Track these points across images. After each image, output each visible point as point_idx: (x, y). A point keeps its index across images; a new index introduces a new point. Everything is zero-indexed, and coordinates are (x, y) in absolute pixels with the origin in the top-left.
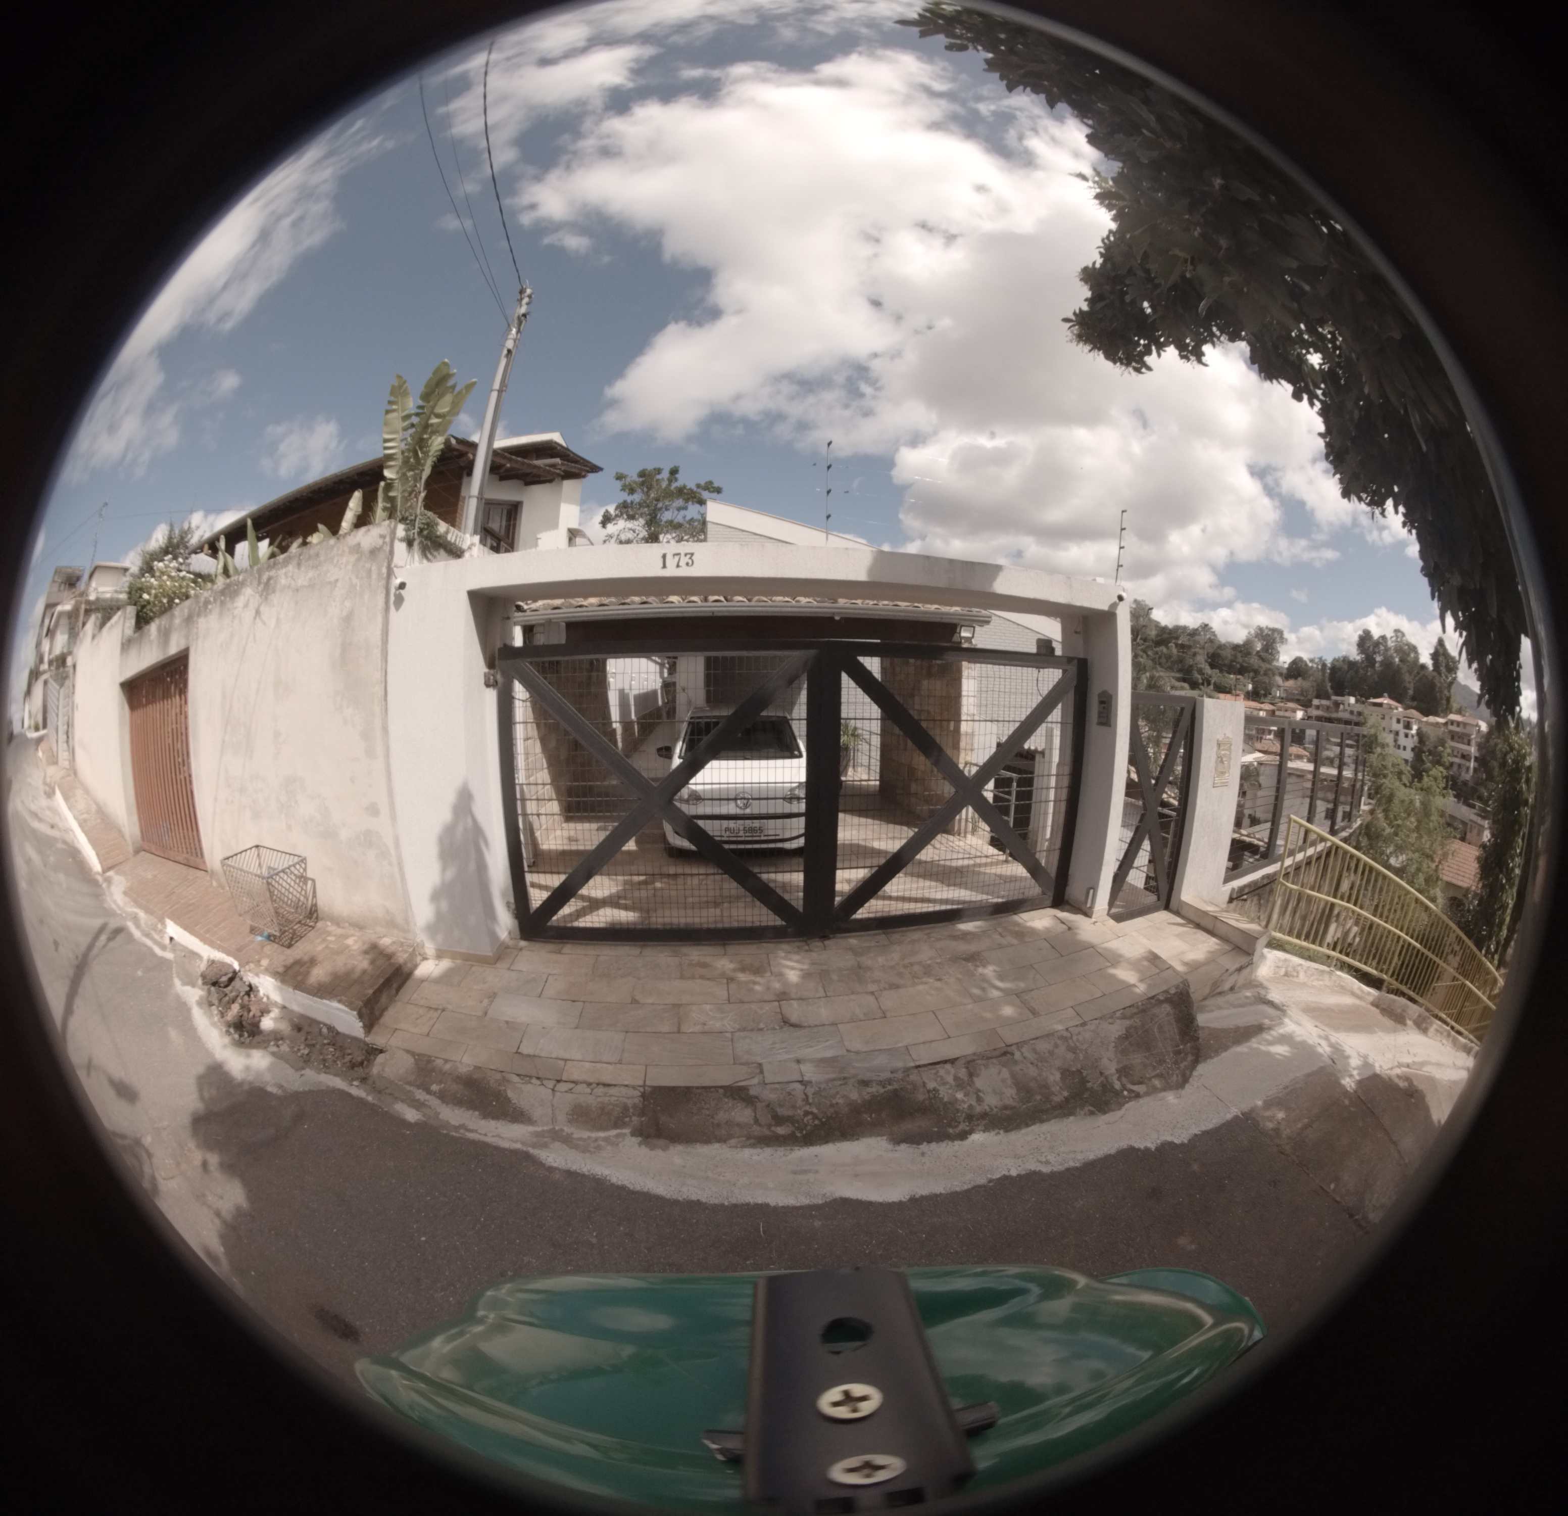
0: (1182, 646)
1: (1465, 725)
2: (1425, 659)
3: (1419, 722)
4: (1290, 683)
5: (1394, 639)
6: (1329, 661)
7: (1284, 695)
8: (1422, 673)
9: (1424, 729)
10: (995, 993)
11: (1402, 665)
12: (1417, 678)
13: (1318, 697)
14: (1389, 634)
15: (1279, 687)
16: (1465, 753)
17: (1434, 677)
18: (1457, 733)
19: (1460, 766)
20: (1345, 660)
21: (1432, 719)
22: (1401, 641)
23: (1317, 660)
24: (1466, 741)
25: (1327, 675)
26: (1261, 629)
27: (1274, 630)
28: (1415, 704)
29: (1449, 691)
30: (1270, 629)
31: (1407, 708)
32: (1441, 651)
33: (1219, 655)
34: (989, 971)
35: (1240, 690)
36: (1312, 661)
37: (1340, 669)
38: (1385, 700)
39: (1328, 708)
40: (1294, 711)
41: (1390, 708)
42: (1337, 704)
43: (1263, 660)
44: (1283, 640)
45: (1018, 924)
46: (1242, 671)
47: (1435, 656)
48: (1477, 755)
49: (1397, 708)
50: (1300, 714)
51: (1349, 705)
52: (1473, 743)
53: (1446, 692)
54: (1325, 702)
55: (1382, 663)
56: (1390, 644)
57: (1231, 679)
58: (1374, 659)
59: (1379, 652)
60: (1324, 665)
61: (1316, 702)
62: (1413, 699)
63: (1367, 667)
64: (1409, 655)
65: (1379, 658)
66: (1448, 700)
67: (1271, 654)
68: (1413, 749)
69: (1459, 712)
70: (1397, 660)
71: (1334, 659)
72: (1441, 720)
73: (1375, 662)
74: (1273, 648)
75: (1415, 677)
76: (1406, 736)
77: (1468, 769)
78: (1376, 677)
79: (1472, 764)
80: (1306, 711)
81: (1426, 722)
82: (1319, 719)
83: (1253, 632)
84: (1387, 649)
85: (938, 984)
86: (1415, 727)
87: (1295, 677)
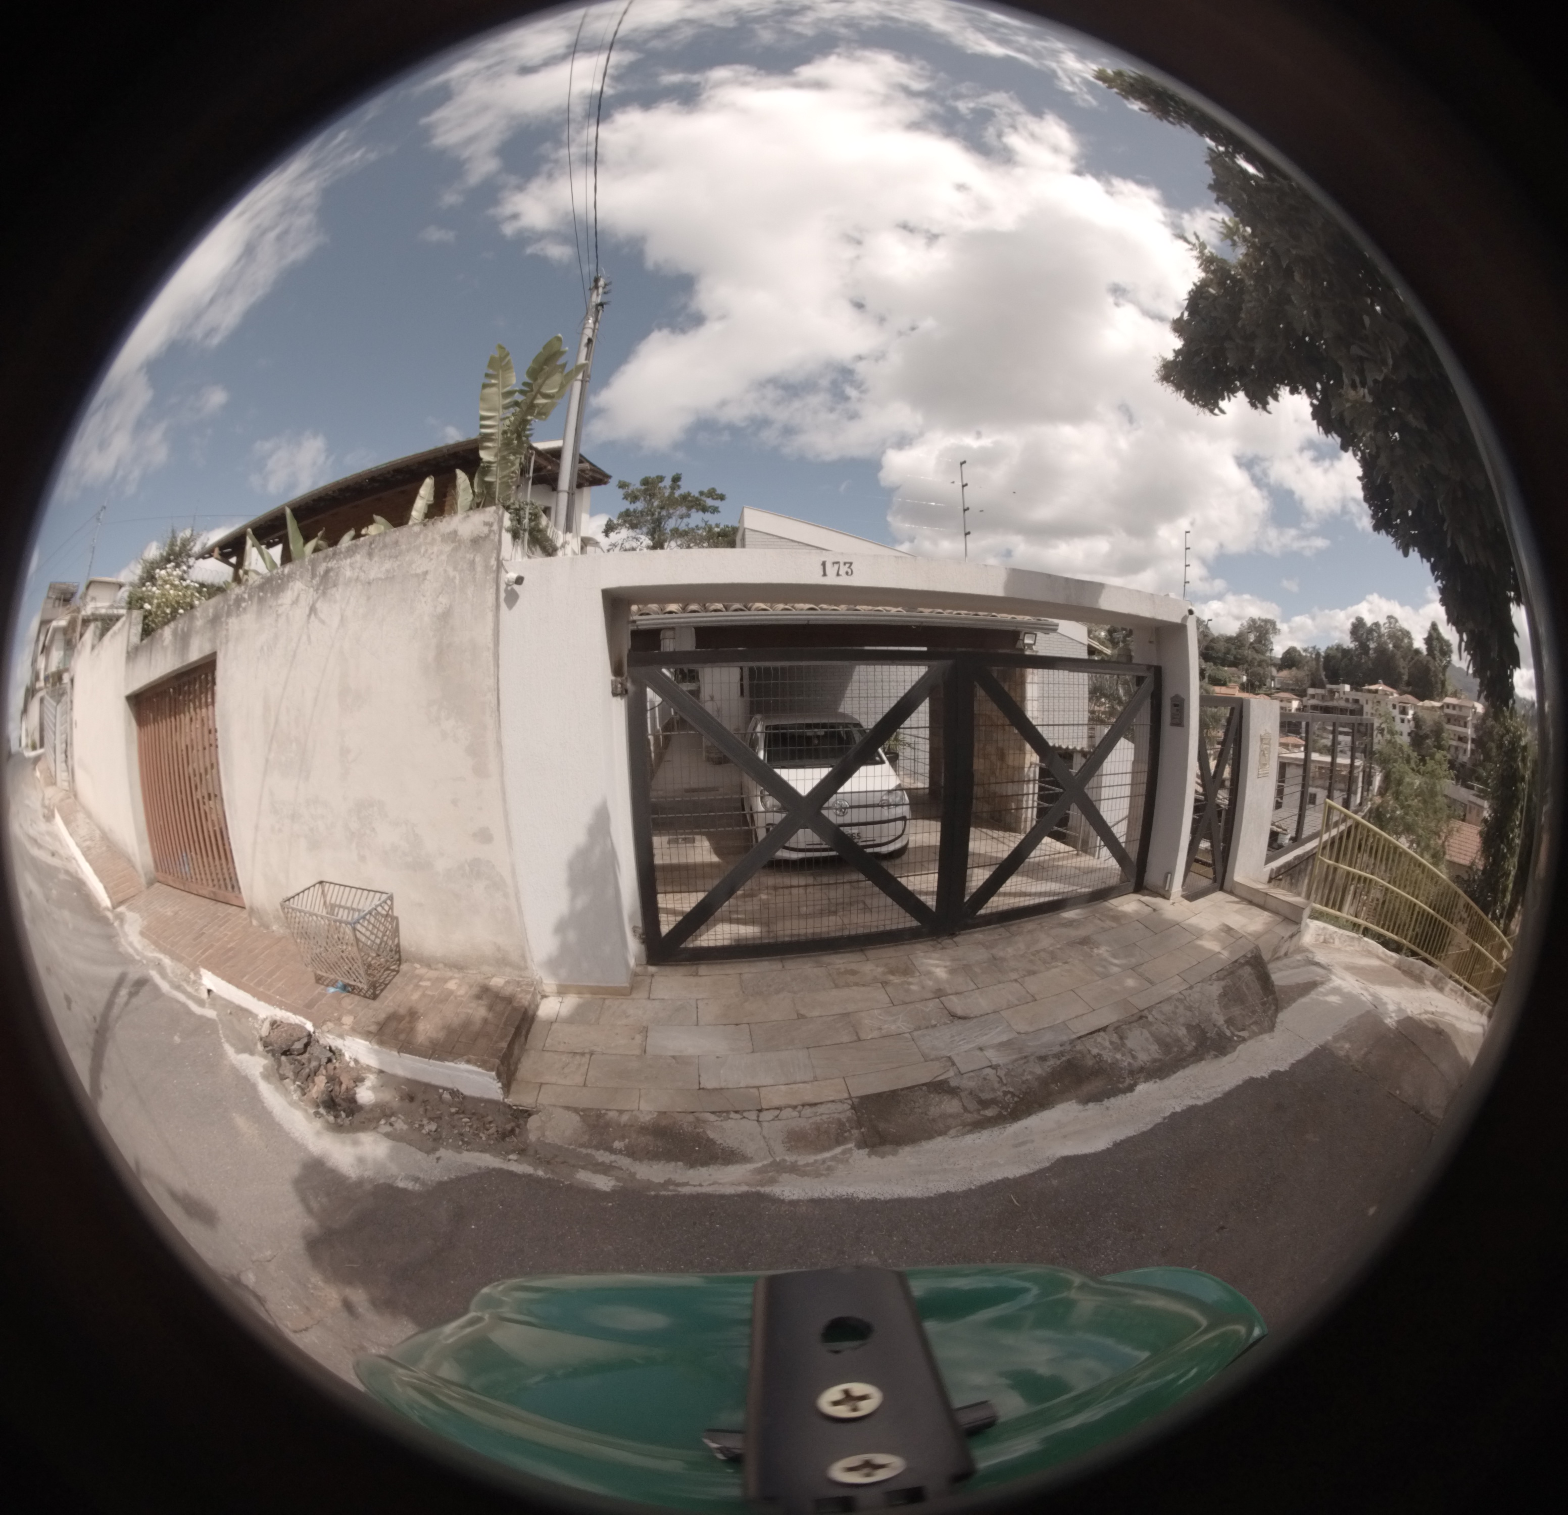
1: (1461, 707)
2: (1419, 643)
3: (1415, 707)
4: (1285, 673)
5: (1387, 625)
6: (1322, 650)
7: (1278, 686)
8: (1416, 658)
9: (1420, 714)
10: (1115, 970)
11: (1395, 651)
12: (1411, 664)
13: (1313, 686)
14: (1382, 621)
15: (1273, 679)
16: (1462, 736)
17: (1428, 661)
18: (1453, 716)
19: (1457, 748)
20: (1339, 648)
21: (1427, 703)
22: (1395, 627)
23: (1310, 650)
24: (1462, 723)
25: (1321, 664)
26: (1253, 621)
27: (1266, 621)
28: (1410, 688)
29: (1444, 675)
30: (1263, 621)
31: (1402, 693)
32: (1435, 635)
33: (1212, 648)
34: (1103, 951)
35: (1235, 682)
36: (1305, 650)
37: (1334, 657)
38: (1380, 687)
39: (1323, 697)
40: (1289, 701)
41: (1386, 694)
42: (1332, 692)
43: (1257, 651)
44: (1276, 631)
45: (1111, 910)
46: (1235, 663)
47: (1429, 641)
48: (1474, 736)
49: (1392, 694)
50: (1295, 704)
51: (1344, 692)
52: (1470, 724)
53: (1441, 676)
54: (1320, 691)
55: (1375, 649)
56: (1384, 630)
57: (1225, 672)
58: (1368, 646)
59: (1372, 639)
60: (1318, 654)
61: (1311, 691)
62: (1408, 684)
63: (1361, 654)
64: (1402, 640)
65: (1372, 645)
66: (1443, 683)
67: (1264, 645)
68: (1409, 734)
69: (1455, 695)
70: (1391, 646)
71: (1328, 648)
72: (1437, 704)
73: (1369, 649)
74: (1266, 639)
75: (1410, 662)
76: (1403, 721)
77: (1465, 751)
78: (1370, 665)
79: (1469, 746)
80: (1301, 701)
81: (1423, 707)
82: (1315, 708)
83: (1245, 624)
84: (1380, 636)
85: (1067, 967)
86: (1411, 712)
87: (1290, 667)
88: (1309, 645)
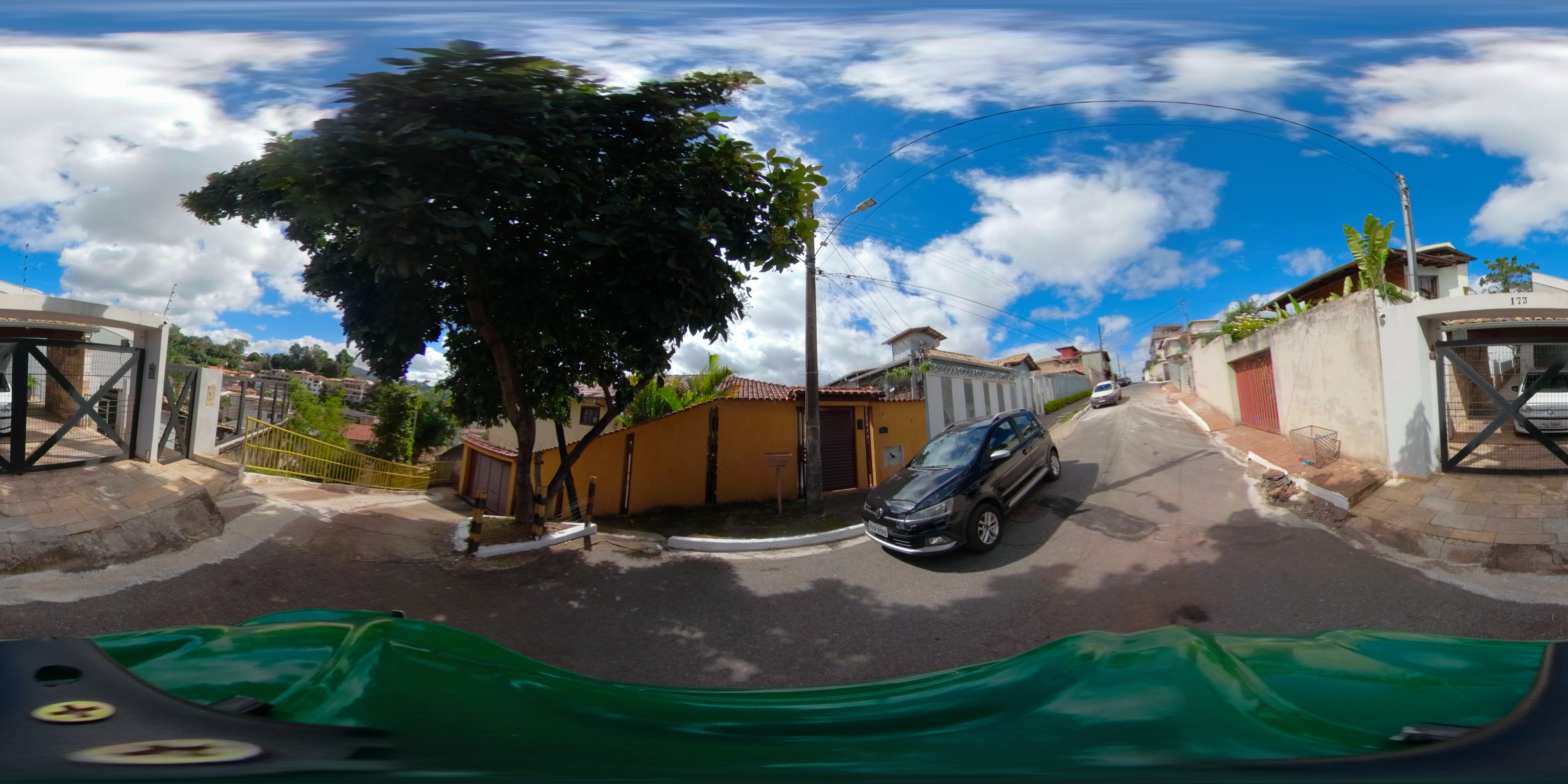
0: (194, 345)
1: (357, 382)
2: (332, 357)
4: (249, 363)
5: (313, 348)
6: (272, 355)
7: (245, 368)
9: (327, 383)
13: (264, 369)
14: (311, 346)
15: (243, 364)
16: (356, 392)
17: (337, 364)
18: (351, 385)
19: (352, 397)
20: (283, 354)
21: (333, 379)
22: (318, 349)
24: (357, 388)
25: (271, 360)
26: (236, 340)
27: (243, 341)
29: (348, 369)
33: (212, 350)
35: (221, 365)
36: (262, 354)
39: (269, 373)
40: (250, 374)
41: (306, 374)
42: (274, 372)
45: (114, 467)
46: (224, 357)
47: (339, 356)
48: (366, 393)
49: (310, 375)
50: (253, 376)
51: (282, 372)
52: (363, 388)
53: (345, 369)
54: (267, 371)
55: (304, 357)
56: (311, 350)
57: (217, 360)
58: (300, 355)
59: (303, 353)
60: (269, 356)
61: (262, 371)
62: (321, 371)
64: (321, 355)
65: (302, 355)
66: (346, 373)
69: (354, 377)
71: (277, 354)
75: (325, 363)
76: (315, 386)
77: (359, 398)
78: (299, 362)
79: (362, 396)
80: (256, 374)
81: (329, 381)
82: (263, 378)
83: (232, 341)
84: (308, 352)
86: (321, 382)
87: (252, 361)
88: (265, 353)
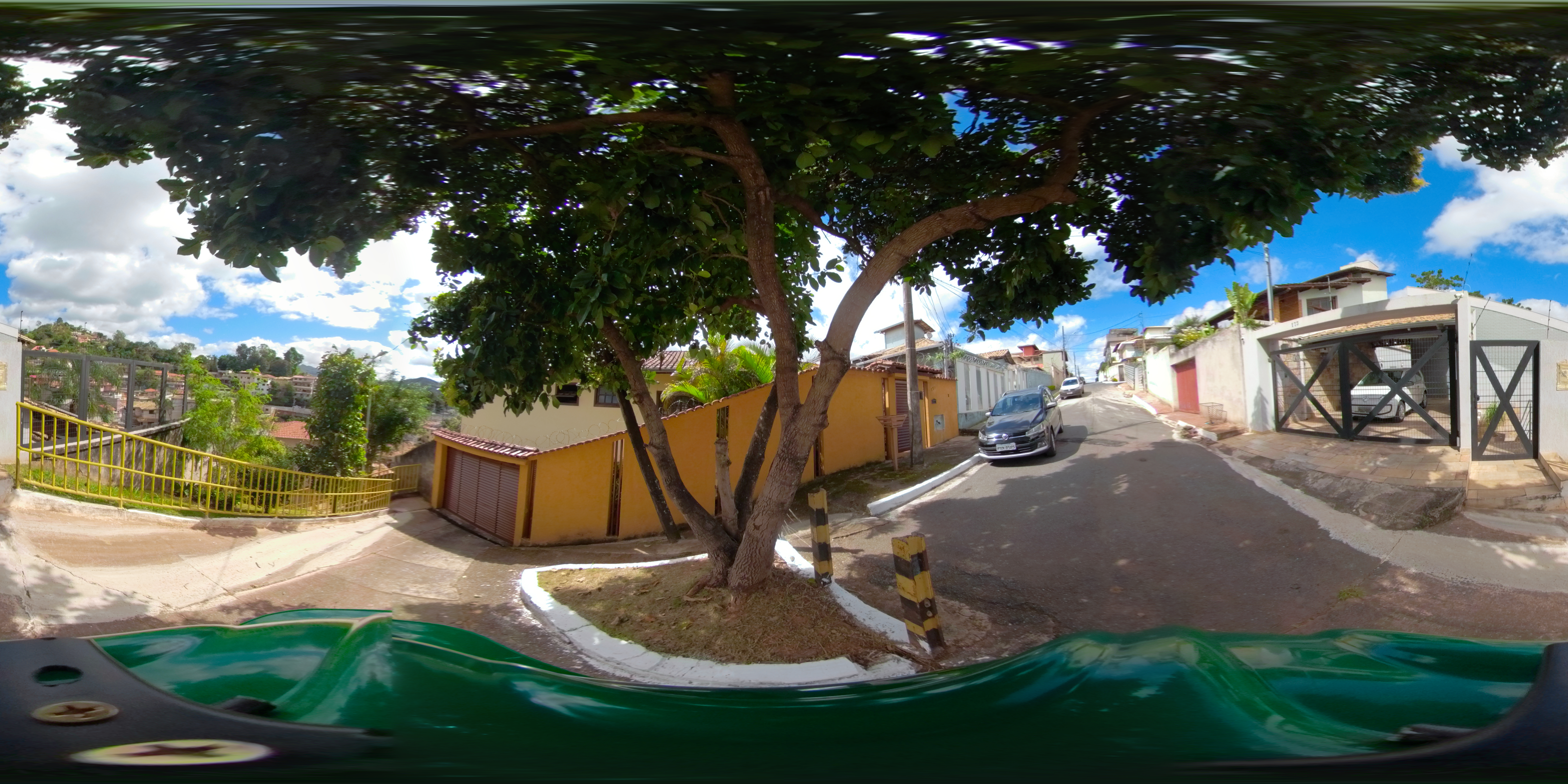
0: (139, 351)
3: (273, 379)
5: (260, 348)
6: (219, 356)
8: (277, 360)
14: (257, 346)
17: (284, 362)
18: (300, 383)
28: (271, 372)
31: (264, 374)
32: (292, 352)
37: (225, 359)
38: (251, 371)
41: (254, 374)
42: (221, 374)
43: (182, 356)
44: (194, 348)
55: (251, 357)
56: (257, 350)
59: (250, 353)
60: (216, 358)
62: (269, 370)
63: (242, 358)
67: (186, 354)
68: (269, 390)
70: (261, 356)
71: (223, 356)
72: (289, 378)
74: (188, 351)
75: (273, 362)
